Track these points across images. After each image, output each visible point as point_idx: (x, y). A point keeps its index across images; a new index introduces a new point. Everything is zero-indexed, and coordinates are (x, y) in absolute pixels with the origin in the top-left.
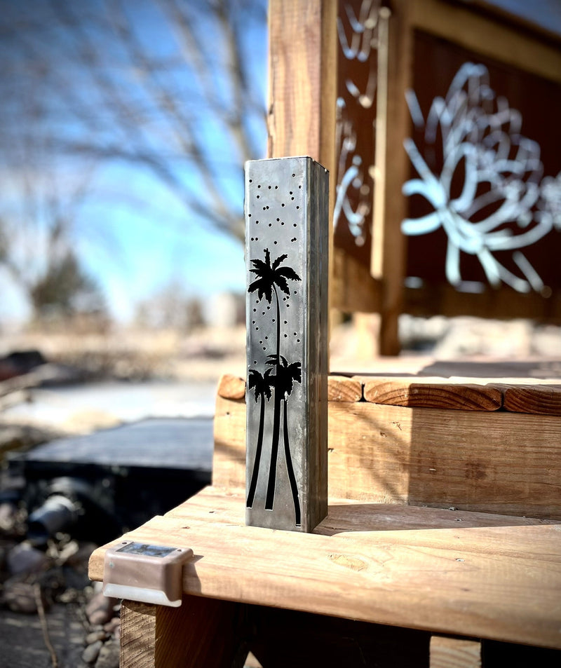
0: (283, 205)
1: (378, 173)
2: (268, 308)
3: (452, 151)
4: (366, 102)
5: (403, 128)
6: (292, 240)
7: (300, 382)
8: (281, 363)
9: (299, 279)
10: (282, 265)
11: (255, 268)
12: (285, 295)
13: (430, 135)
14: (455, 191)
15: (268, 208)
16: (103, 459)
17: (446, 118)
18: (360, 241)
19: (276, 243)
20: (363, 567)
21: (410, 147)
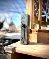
1: (39, 10)
3: (47, 8)
4: (38, 2)
5: (42, 6)
13: (45, 6)
14: (47, 12)
16: (11, 38)
17: (46, 5)
18: (37, 16)
20: (35, 50)
21: (42, 8)
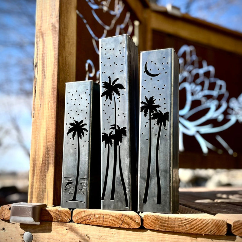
0: (116, 56)
2: (111, 103)
6: (121, 71)
7: (126, 136)
8: (117, 128)
9: (124, 88)
10: (116, 83)
11: (104, 86)
12: (118, 96)
15: (109, 58)
19: (113, 73)
